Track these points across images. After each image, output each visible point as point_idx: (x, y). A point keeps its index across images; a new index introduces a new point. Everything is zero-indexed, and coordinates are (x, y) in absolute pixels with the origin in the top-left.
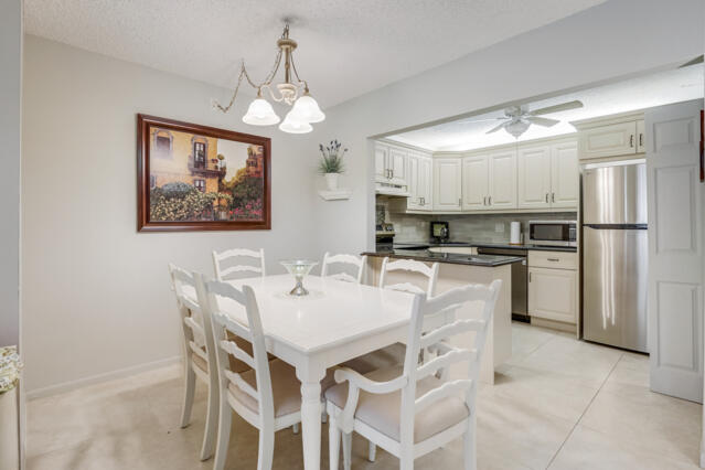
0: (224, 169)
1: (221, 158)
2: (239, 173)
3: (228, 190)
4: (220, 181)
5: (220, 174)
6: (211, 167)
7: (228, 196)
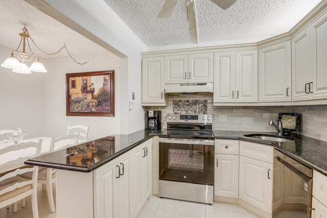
0: (94, 89)
1: (93, 84)
2: (100, 90)
3: (96, 98)
4: (92, 94)
5: (92, 92)
6: (89, 89)
7: (96, 101)
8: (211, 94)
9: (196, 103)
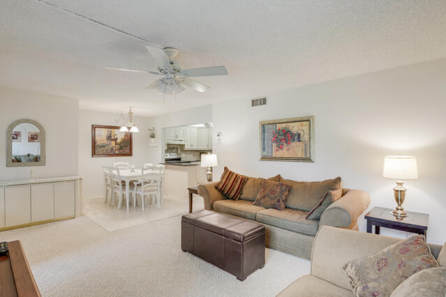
0: (117, 138)
1: (116, 135)
2: (122, 139)
3: (119, 144)
4: (116, 142)
5: (116, 140)
6: (113, 138)
7: (118, 146)
8: (184, 145)
9: (174, 148)
